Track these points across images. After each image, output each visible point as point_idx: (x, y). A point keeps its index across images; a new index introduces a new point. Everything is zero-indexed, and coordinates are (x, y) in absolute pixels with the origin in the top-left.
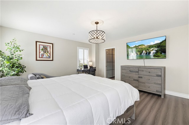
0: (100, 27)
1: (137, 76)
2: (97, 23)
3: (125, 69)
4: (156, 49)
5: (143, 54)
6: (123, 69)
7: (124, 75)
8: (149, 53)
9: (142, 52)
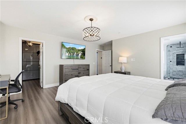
0: (94, 24)
1: (77, 73)
2: (91, 20)
3: (68, 68)
4: (82, 53)
5: (74, 55)
6: (66, 68)
7: (67, 74)
8: (78, 55)
9: (74, 53)
